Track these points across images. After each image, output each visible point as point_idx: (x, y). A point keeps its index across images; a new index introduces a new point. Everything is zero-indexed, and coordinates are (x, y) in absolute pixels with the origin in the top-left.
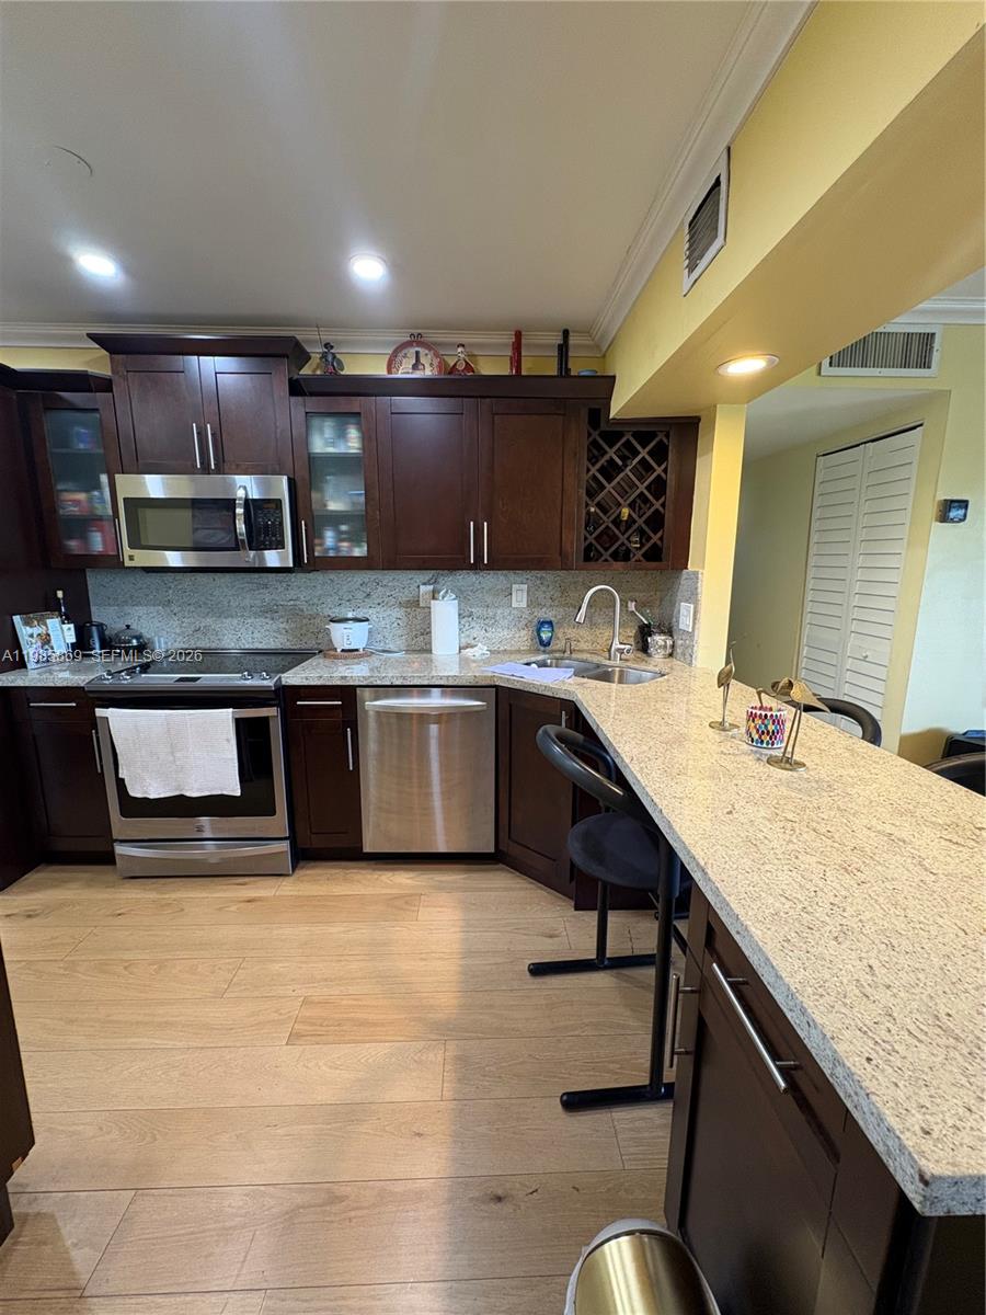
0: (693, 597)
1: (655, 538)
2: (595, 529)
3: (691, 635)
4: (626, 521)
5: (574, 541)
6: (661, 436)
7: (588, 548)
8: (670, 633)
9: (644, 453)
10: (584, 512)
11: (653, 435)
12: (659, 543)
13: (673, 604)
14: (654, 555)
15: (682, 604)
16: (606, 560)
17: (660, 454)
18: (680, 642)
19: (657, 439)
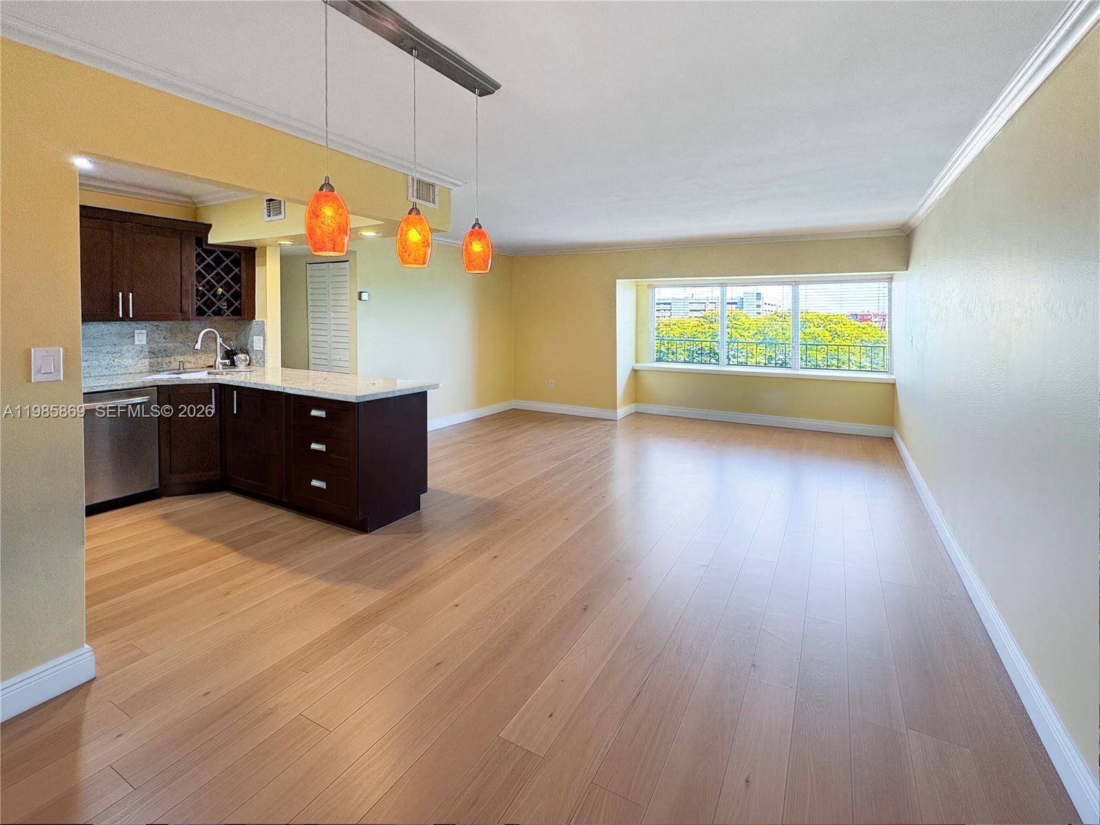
0: (262, 333)
1: (237, 304)
2: (201, 299)
3: (263, 352)
4: (220, 295)
5: (191, 304)
6: (236, 254)
7: (199, 308)
8: (247, 353)
9: (227, 261)
10: (195, 288)
11: (232, 253)
12: (239, 306)
13: (247, 338)
14: (237, 312)
15: (254, 337)
16: (209, 315)
17: (236, 262)
18: (254, 357)
19: (234, 256)
